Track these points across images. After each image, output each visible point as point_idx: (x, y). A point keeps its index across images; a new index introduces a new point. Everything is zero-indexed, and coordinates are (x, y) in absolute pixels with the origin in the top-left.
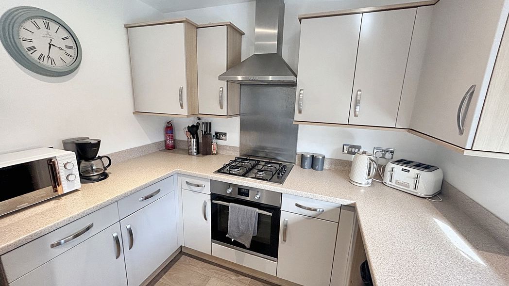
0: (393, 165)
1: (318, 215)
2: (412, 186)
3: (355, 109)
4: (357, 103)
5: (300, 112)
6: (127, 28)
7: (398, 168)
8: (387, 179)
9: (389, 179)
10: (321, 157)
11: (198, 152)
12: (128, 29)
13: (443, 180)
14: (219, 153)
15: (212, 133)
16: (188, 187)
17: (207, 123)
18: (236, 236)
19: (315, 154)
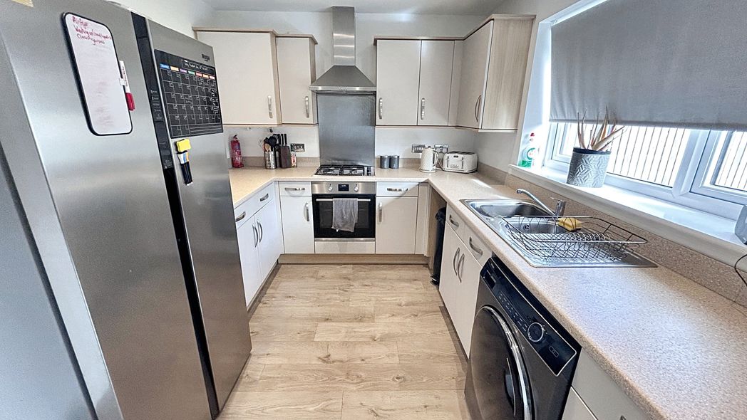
0: (448, 155)
2: (460, 167)
3: (421, 113)
4: (422, 108)
5: (381, 118)
6: (194, 31)
7: (452, 156)
8: (445, 167)
9: (446, 165)
10: (397, 157)
11: (276, 167)
12: (198, 32)
13: (478, 163)
14: (298, 165)
15: (289, 145)
16: (286, 193)
17: (282, 135)
18: (341, 226)
19: (392, 155)
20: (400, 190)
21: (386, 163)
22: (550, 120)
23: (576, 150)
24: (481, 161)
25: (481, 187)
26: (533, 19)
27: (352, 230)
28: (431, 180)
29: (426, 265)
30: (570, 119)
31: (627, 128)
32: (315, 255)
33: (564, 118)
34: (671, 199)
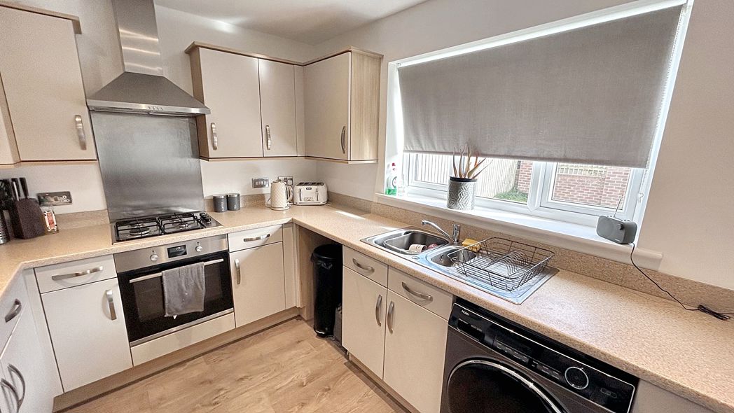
0: (299, 187)
1: (265, 242)
2: (315, 199)
3: (267, 143)
4: (268, 136)
5: (215, 148)
7: (303, 188)
8: (298, 200)
9: (299, 199)
10: (236, 196)
11: (7, 240)
14: (60, 228)
15: (32, 195)
16: (57, 285)
17: (14, 180)
18: (180, 308)
19: (229, 192)
20: (258, 239)
21: (223, 205)
22: (405, 151)
23: (452, 179)
24: (330, 190)
25: (353, 219)
26: (380, 59)
27: (201, 310)
28: (296, 218)
29: (299, 317)
30: (428, 150)
31: (489, 160)
32: (135, 369)
33: (421, 150)
34: (530, 213)
